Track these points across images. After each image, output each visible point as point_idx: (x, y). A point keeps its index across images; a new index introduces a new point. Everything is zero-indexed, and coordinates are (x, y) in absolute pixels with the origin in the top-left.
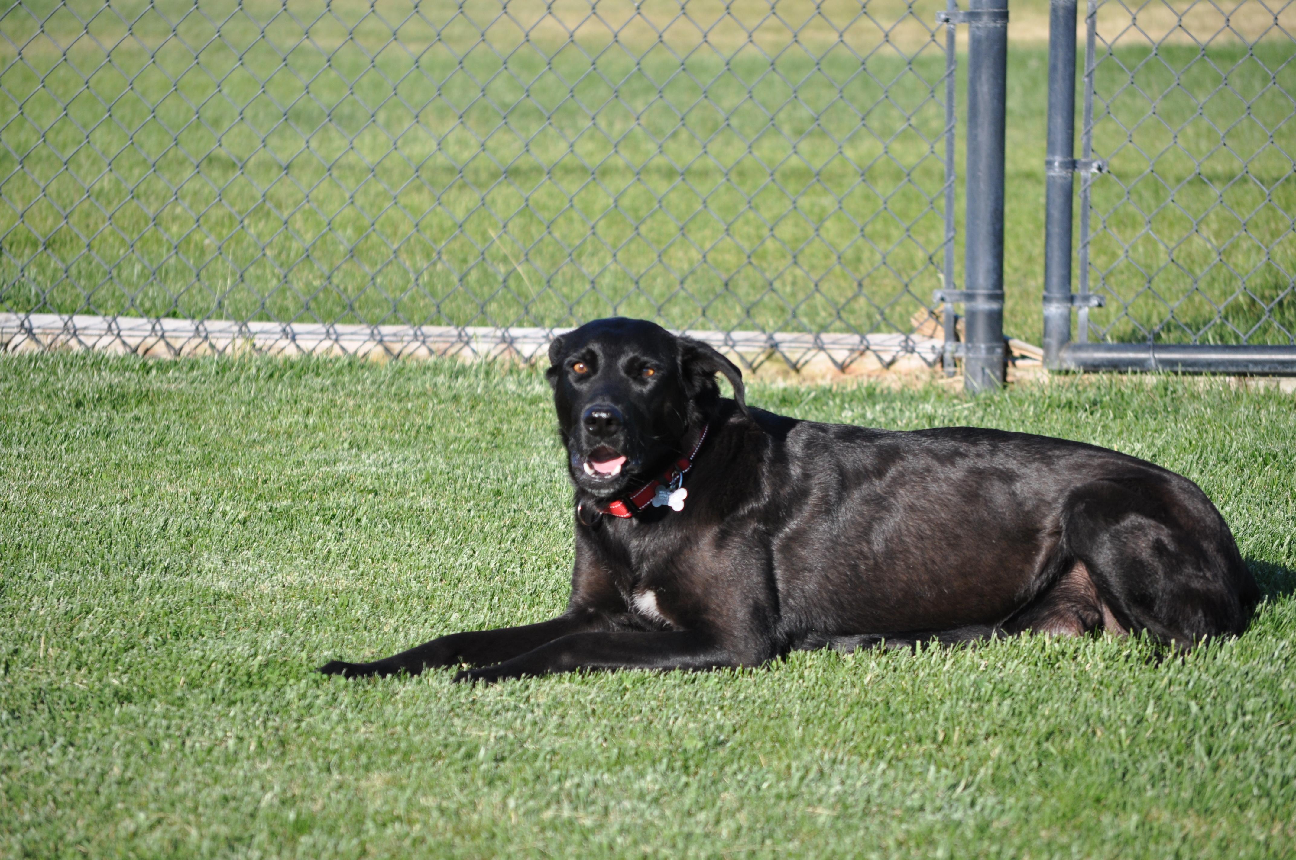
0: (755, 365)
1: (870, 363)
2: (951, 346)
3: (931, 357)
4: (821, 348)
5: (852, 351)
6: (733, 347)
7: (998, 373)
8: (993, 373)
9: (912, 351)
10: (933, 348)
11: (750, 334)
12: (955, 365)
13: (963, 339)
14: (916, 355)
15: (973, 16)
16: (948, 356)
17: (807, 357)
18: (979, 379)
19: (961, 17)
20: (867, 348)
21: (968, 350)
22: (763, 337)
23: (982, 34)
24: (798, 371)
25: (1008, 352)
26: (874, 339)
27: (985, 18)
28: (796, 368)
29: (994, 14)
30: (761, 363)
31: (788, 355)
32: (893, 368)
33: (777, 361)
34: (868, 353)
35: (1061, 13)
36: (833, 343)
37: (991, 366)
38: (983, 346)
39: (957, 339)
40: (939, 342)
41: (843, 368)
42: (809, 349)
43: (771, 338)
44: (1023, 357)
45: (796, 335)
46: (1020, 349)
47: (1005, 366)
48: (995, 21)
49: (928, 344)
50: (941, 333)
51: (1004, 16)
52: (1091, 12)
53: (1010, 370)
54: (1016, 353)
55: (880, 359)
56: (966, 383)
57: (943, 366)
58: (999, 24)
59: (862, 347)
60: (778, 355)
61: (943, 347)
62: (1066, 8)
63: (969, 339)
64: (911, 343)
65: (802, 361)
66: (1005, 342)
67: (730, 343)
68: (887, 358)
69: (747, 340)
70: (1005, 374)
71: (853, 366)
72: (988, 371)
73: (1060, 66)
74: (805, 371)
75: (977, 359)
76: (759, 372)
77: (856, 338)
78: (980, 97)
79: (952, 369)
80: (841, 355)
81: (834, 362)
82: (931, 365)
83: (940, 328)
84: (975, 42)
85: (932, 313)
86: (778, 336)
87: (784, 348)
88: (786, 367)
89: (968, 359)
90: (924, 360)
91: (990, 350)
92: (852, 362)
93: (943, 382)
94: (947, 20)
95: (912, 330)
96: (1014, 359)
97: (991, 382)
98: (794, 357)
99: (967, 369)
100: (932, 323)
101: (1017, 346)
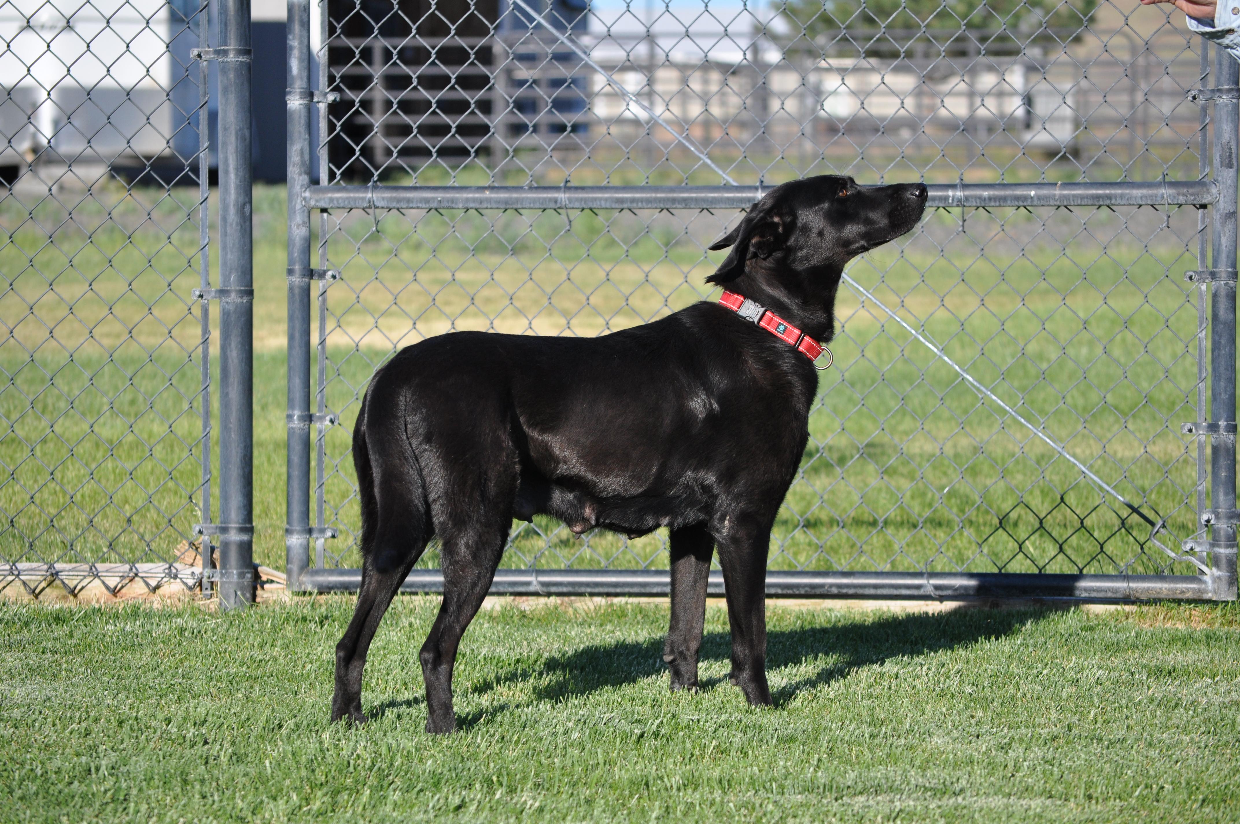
0: (37, 591)
1: (138, 589)
2: (207, 572)
3: (191, 582)
4: (97, 576)
5: (122, 577)
6: (18, 576)
7: (248, 595)
8: (244, 595)
9: (176, 577)
10: (193, 573)
11: (34, 565)
12: (212, 589)
13: (218, 567)
14: (178, 580)
15: (223, 293)
16: (205, 580)
17: (84, 583)
18: (232, 601)
19: (213, 294)
20: (136, 575)
21: (222, 575)
22: (45, 567)
23: (231, 308)
24: (75, 596)
25: (257, 576)
26: (142, 567)
27: (233, 295)
28: (73, 593)
29: (241, 291)
30: (43, 589)
31: (66, 581)
32: (159, 592)
33: (57, 587)
34: (137, 579)
35: (297, 291)
36: (107, 571)
37: (242, 589)
38: (235, 572)
39: (214, 566)
40: (198, 569)
41: (115, 592)
42: (85, 577)
43: (51, 566)
44: (272, 582)
45: (74, 565)
46: (267, 574)
47: (255, 589)
48: (241, 297)
49: (189, 571)
50: (199, 561)
51: (250, 293)
52: (321, 292)
53: (259, 592)
54: (264, 578)
55: (147, 584)
56: (221, 604)
57: (201, 590)
58: (245, 300)
59: (132, 574)
60: (58, 582)
61: (201, 573)
62: (301, 288)
63: (224, 566)
64: (174, 571)
65: (79, 587)
66: (255, 568)
67: (16, 573)
68: (153, 583)
69: (32, 570)
70: (254, 597)
71: (123, 591)
72: (239, 593)
73: (297, 335)
74: (81, 596)
75: (230, 583)
76: (41, 597)
77: (127, 567)
78: (230, 361)
79: (209, 592)
80: (112, 582)
81: (107, 587)
82: (191, 589)
83: (198, 557)
84: (226, 315)
85: (192, 544)
86: (58, 566)
87: (63, 576)
88: (65, 592)
89: (223, 583)
90: (185, 584)
91: (241, 575)
92: (122, 587)
93: (200, 603)
94: (201, 296)
95: (176, 559)
96: (263, 584)
97: (242, 604)
98: (72, 584)
99: (222, 593)
100: (192, 553)
101: (265, 572)
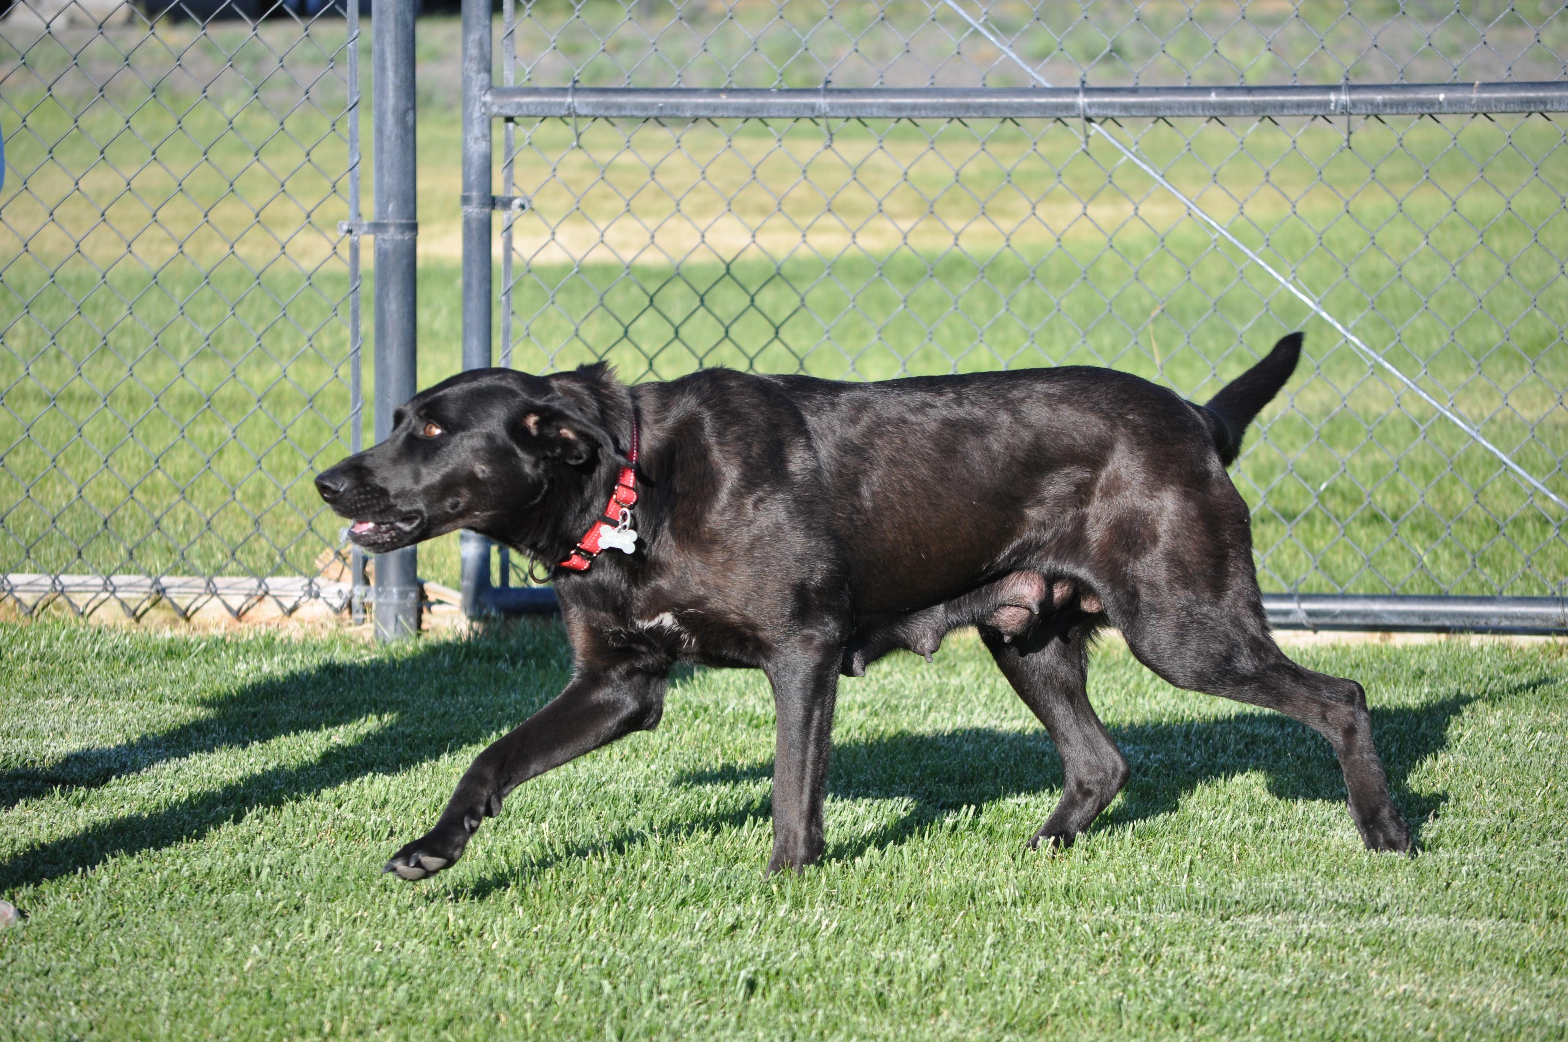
0: (139, 613)
1: (268, 610)
2: (360, 590)
3: (337, 603)
4: (214, 593)
5: (249, 596)
6: (113, 592)
7: (412, 620)
8: (407, 620)
9: (317, 596)
10: (340, 592)
11: (134, 578)
12: (365, 611)
13: (372, 582)
14: (320, 600)
15: (377, 227)
16: (356, 601)
17: (198, 603)
18: (392, 627)
19: (365, 228)
20: (266, 593)
21: (379, 594)
22: (149, 582)
23: (389, 246)
24: (188, 619)
25: (422, 596)
26: (274, 583)
27: (392, 230)
28: (186, 615)
29: (402, 226)
30: (146, 610)
31: (176, 601)
32: (294, 615)
33: (164, 607)
34: (267, 598)
35: (474, 225)
36: (228, 588)
37: (404, 612)
38: (395, 590)
39: (367, 582)
40: (347, 585)
41: (239, 615)
42: (200, 595)
43: (157, 582)
44: (440, 602)
45: (186, 579)
46: (436, 593)
47: (420, 612)
48: (403, 233)
49: (335, 588)
50: (348, 575)
51: (414, 227)
52: (505, 226)
53: (425, 616)
54: (432, 598)
55: (281, 605)
56: (376, 632)
57: (351, 612)
58: (407, 236)
59: (260, 592)
60: (164, 601)
61: (351, 592)
62: (480, 220)
63: (380, 582)
64: (315, 588)
65: (192, 609)
66: (420, 586)
67: (111, 589)
68: (289, 604)
69: (130, 585)
70: (419, 621)
71: (250, 613)
72: (401, 618)
73: (475, 283)
74: (195, 619)
75: (388, 605)
76: (144, 621)
77: (254, 582)
78: (388, 317)
79: (361, 616)
80: (236, 602)
81: (229, 609)
82: (337, 611)
83: (346, 570)
84: (382, 256)
85: (338, 553)
86: (165, 581)
87: (171, 593)
88: (174, 614)
89: (379, 605)
90: (331, 605)
91: (403, 595)
92: (248, 609)
93: (351, 631)
94: (350, 231)
95: (318, 573)
96: (430, 605)
97: (404, 631)
98: (183, 604)
99: (377, 616)
100: (338, 565)
101: (433, 590)
